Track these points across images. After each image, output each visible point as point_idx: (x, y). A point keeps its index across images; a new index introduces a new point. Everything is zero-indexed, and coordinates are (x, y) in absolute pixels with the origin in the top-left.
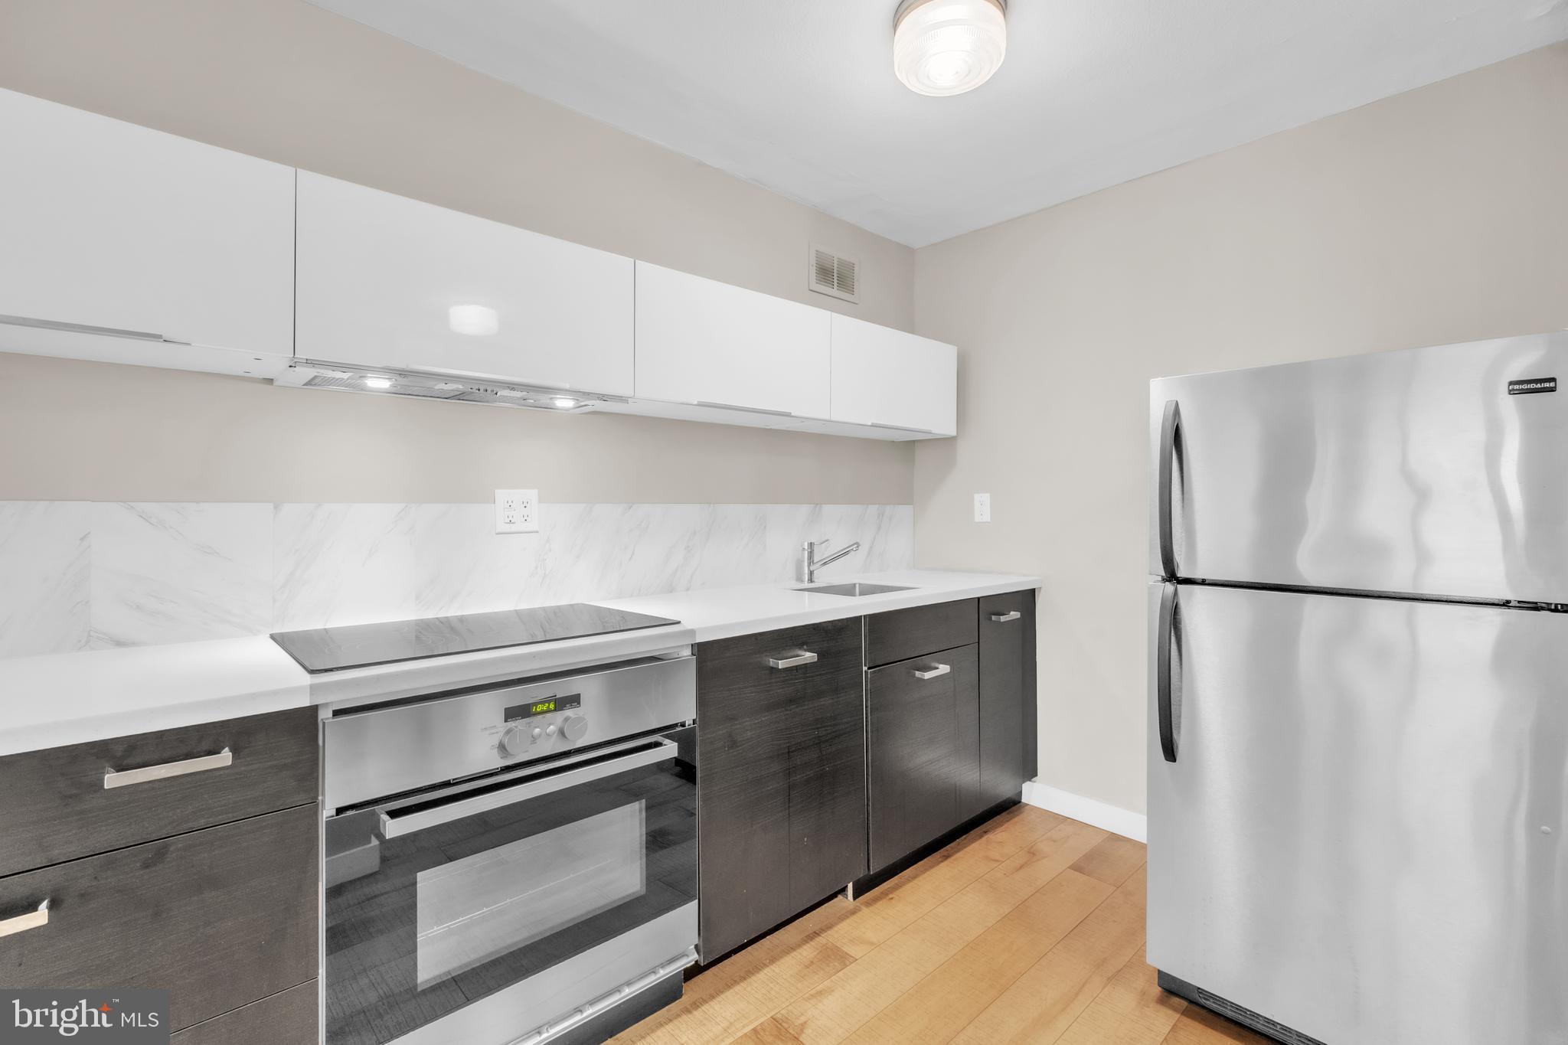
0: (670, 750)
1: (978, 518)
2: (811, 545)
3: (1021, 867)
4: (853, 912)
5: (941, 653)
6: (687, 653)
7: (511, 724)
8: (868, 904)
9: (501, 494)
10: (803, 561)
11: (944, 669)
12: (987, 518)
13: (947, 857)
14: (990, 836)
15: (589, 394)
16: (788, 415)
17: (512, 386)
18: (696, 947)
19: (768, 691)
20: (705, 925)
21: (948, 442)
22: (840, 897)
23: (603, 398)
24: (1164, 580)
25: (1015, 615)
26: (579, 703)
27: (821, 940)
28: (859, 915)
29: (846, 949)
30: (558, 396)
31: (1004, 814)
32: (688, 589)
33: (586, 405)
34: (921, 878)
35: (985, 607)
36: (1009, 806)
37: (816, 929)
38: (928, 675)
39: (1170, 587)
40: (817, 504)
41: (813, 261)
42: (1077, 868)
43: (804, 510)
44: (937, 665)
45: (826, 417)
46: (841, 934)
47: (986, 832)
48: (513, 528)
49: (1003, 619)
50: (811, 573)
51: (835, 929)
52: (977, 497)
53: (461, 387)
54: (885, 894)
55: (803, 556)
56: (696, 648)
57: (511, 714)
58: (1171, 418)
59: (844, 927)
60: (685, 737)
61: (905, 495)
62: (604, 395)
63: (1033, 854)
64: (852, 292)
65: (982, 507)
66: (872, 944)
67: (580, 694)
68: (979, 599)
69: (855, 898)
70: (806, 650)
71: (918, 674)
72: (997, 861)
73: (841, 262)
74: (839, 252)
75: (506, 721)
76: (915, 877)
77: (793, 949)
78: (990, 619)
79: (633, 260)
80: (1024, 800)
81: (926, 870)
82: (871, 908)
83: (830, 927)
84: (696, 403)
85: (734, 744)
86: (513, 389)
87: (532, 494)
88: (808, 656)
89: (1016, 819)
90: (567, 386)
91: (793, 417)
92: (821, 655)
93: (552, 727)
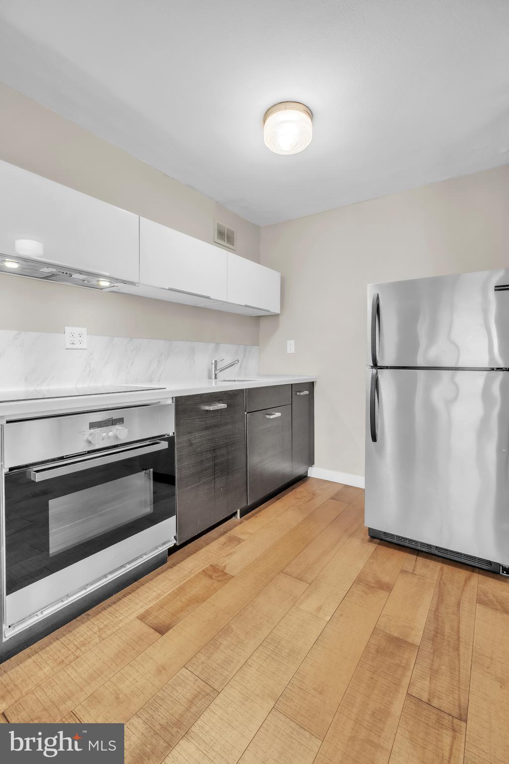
0: (164, 445)
1: (289, 352)
2: (216, 361)
3: (310, 500)
4: (241, 523)
5: (276, 408)
6: (170, 402)
7: (92, 431)
8: (246, 519)
9: (68, 329)
10: (212, 369)
11: (278, 415)
12: (293, 351)
13: (279, 499)
14: (296, 490)
15: (117, 279)
16: (208, 298)
17: (81, 272)
18: (175, 537)
19: (205, 421)
20: (179, 527)
21: (276, 316)
22: (234, 518)
23: (124, 282)
24: (372, 367)
25: (306, 392)
26: (123, 422)
27: (228, 534)
28: (244, 523)
29: (239, 537)
30: (101, 279)
31: (301, 481)
32: (159, 381)
33: (114, 286)
34: (268, 507)
35: (294, 388)
36: (302, 479)
37: (225, 530)
38: (272, 417)
39: (374, 371)
40: (217, 343)
41: (216, 228)
42: (332, 498)
43: (212, 346)
44: (273, 413)
45: (226, 300)
46: (237, 531)
47: (294, 489)
48: (74, 347)
49: (302, 394)
50: (216, 375)
51: (234, 529)
52: (288, 342)
53: (55, 270)
54: (253, 515)
55: (212, 367)
56: (174, 399)
57: (93, 425)
58: (376, 301)
59: (237, 529)
60: (171, 440)
61: (256, 342)
62: (125, 281)
63: (314, 495)
64: (233, 245)
65: (291, 346)
66: (251, 533)
67: (123, 418)
68: (292, 385)
69: (241, 517)
70: (221, 403)
71: (268, 416)
72: (300, 499)
73: (228, 230)
74: (227, 225)
75: (90, 429)
76: (266, 508)
77: (216, 539)
78: (296, 394)
79: (138, 216)
80: (308, 475)
81: (269, 505)
82: (248, 521)
83: (231, 529)
84: (168, 288)
85: (191, 445)
86: (81, 274)
87: (84, 330)
88: (222, 406)
89: (306, 483)
90: (107, 274)
91: (211, 299)
92: (228, 406)
93: (111, 433)
